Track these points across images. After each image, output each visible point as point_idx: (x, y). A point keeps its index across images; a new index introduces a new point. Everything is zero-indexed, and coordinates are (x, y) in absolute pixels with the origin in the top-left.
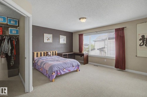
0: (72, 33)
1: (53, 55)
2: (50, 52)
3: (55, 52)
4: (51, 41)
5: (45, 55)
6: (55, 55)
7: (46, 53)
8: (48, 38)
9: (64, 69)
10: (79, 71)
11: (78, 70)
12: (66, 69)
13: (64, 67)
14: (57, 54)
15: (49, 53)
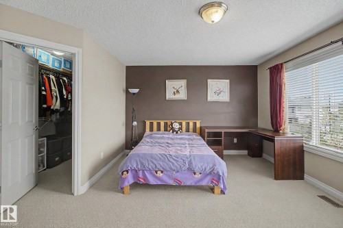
0: (256, 67)
1: (188, 130)
2: (181, 124)
3: (195, 124)
4: (182, 95)
5: (169, 129)
6: (195, 131)
7: (169, 123)
8: (176, 89)
9: (159, 172)
10: (223, 192)
11: (217, 190)
12: (165, 172)
13: (159, 166)
14: (198, 130)
15: (176, 126)
